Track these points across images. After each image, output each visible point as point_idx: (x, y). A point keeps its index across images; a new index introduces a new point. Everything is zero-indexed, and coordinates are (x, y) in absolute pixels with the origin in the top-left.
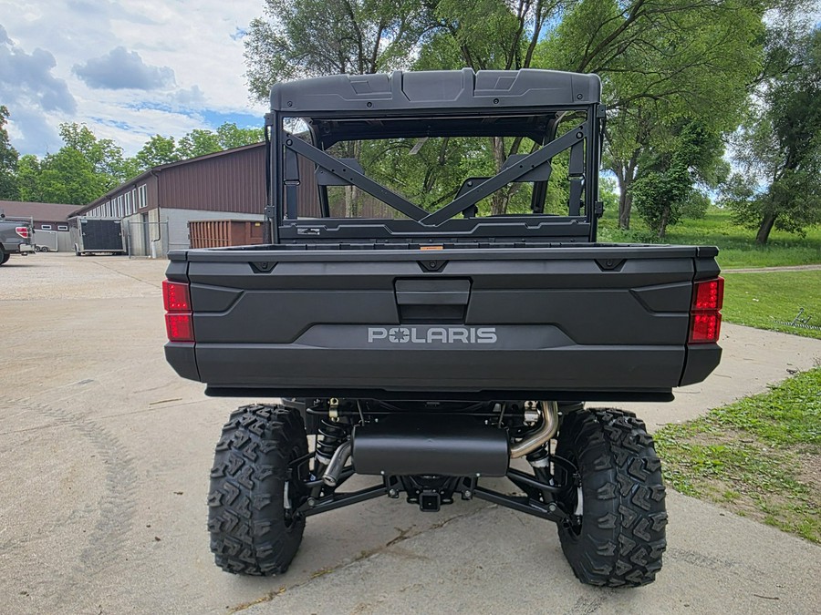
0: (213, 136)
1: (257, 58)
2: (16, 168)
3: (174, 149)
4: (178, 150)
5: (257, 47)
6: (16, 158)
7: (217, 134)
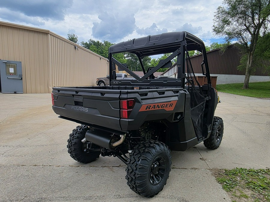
0: (209, 48)
1: (218, 20)
2: (150, 62)
3: (195, 53)
4: (196, 53)
5: (218, 16)
6: (150, 60)
7: (210, 47)
